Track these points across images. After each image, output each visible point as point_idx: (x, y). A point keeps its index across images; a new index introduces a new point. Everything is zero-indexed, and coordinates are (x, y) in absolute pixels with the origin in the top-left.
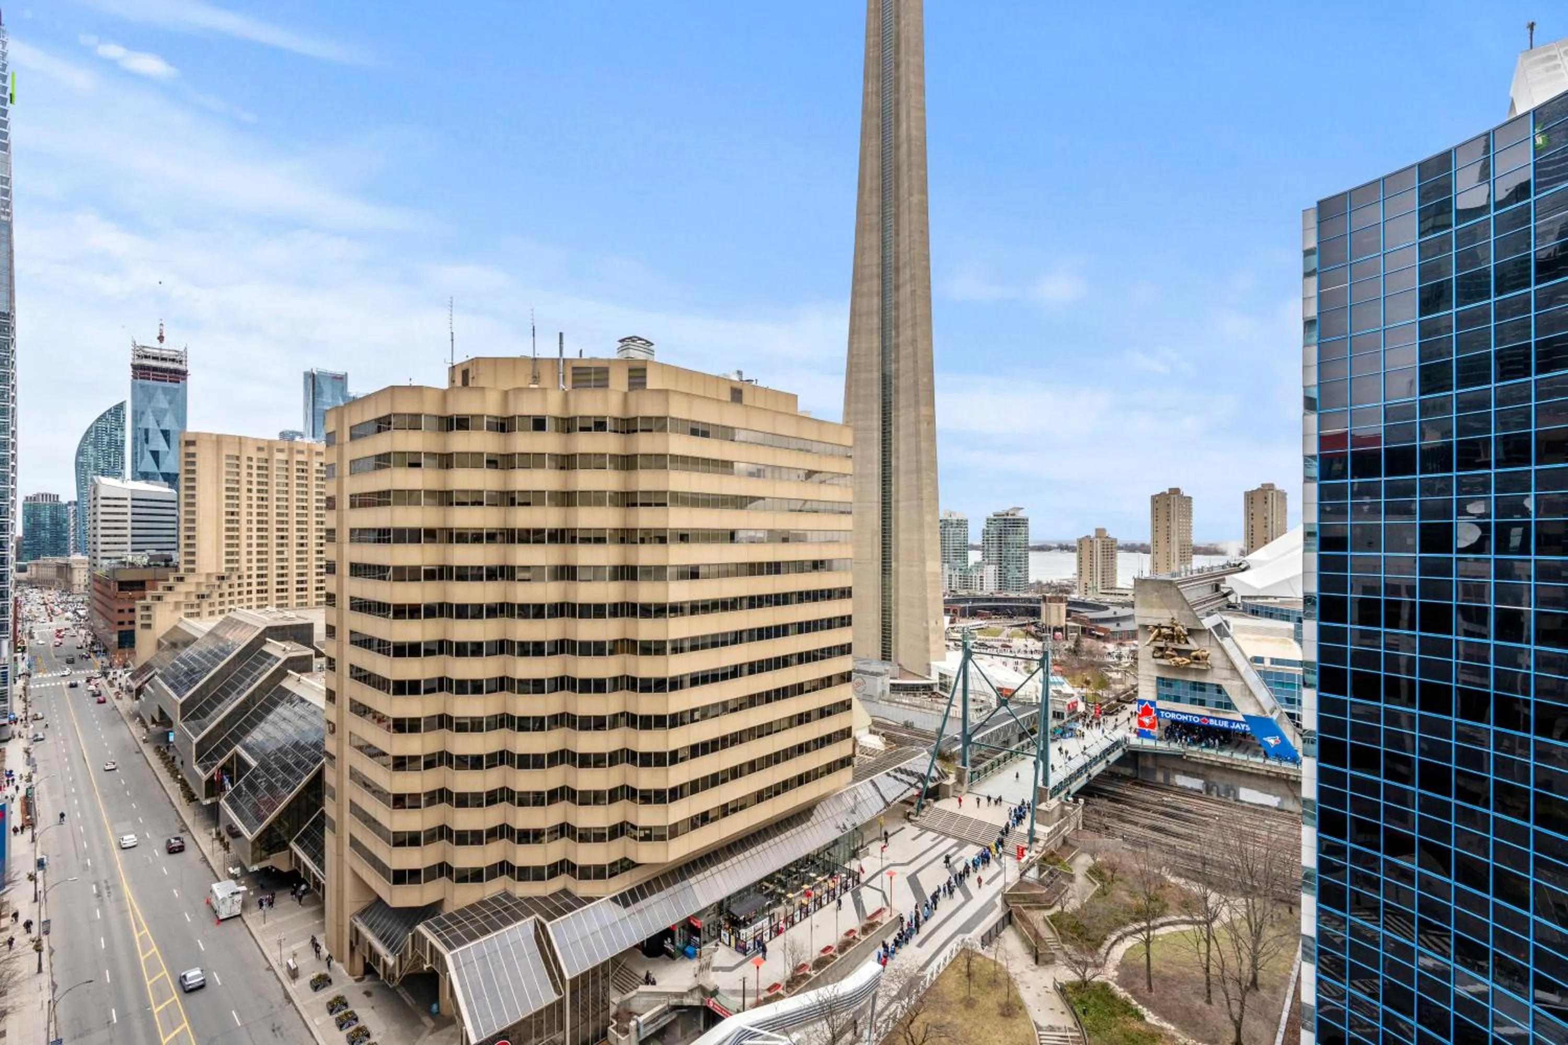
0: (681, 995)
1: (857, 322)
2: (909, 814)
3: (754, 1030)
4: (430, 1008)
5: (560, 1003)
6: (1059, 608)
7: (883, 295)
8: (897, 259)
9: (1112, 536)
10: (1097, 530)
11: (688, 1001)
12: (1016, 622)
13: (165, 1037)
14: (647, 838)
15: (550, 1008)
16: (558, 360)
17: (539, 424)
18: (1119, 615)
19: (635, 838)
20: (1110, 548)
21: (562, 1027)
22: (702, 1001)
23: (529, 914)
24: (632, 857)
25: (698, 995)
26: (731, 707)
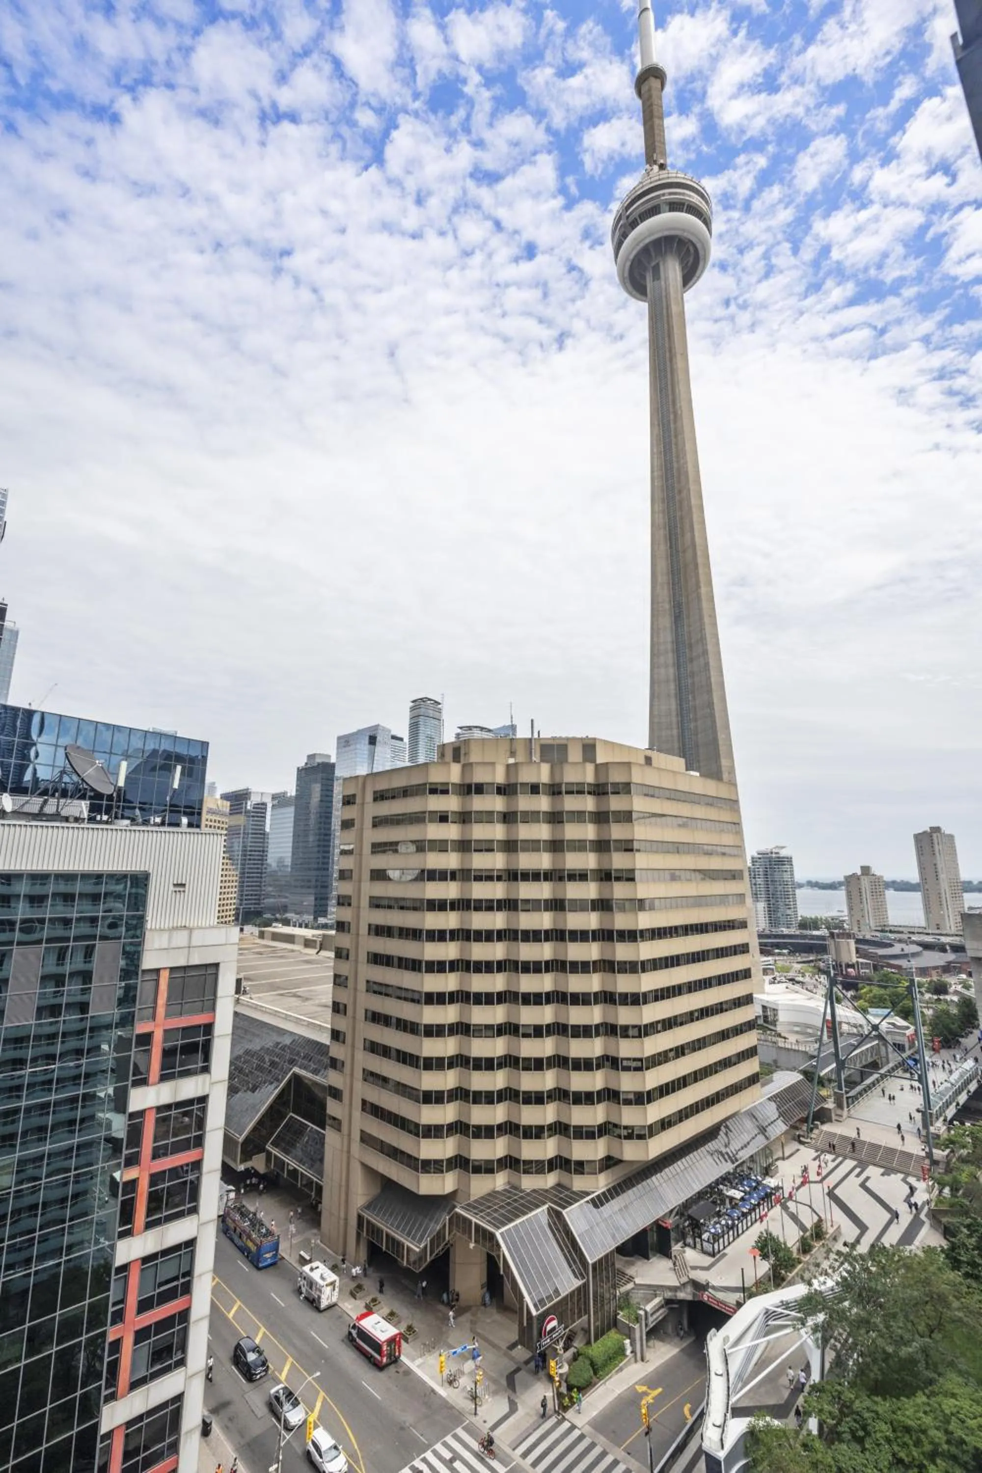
0: (675, 1289)
1: (656, 688)
2: (799, 1136)
3: (780, 1310)
4: (441, 1296)
5: (585, 1286)
6: (848, 944)
7: (678, 665)
8: (690, 638)
9: (878, 873)
10: (862, 867)
11: (681, 1295)
12: (799, 959)
13: (229, 1312)
14: (629, 1137)
15: (579, 1289)
16: (530, 740)
17: (535, 789)
18: (906, 952)
19: (619, 1137)
20: (880, 886)
21: (587, 1312)
22: (694, 1295)
23: (544, 1203)
24: (616, 1155)
25: (689, 1289)
26: (679, 1021)
